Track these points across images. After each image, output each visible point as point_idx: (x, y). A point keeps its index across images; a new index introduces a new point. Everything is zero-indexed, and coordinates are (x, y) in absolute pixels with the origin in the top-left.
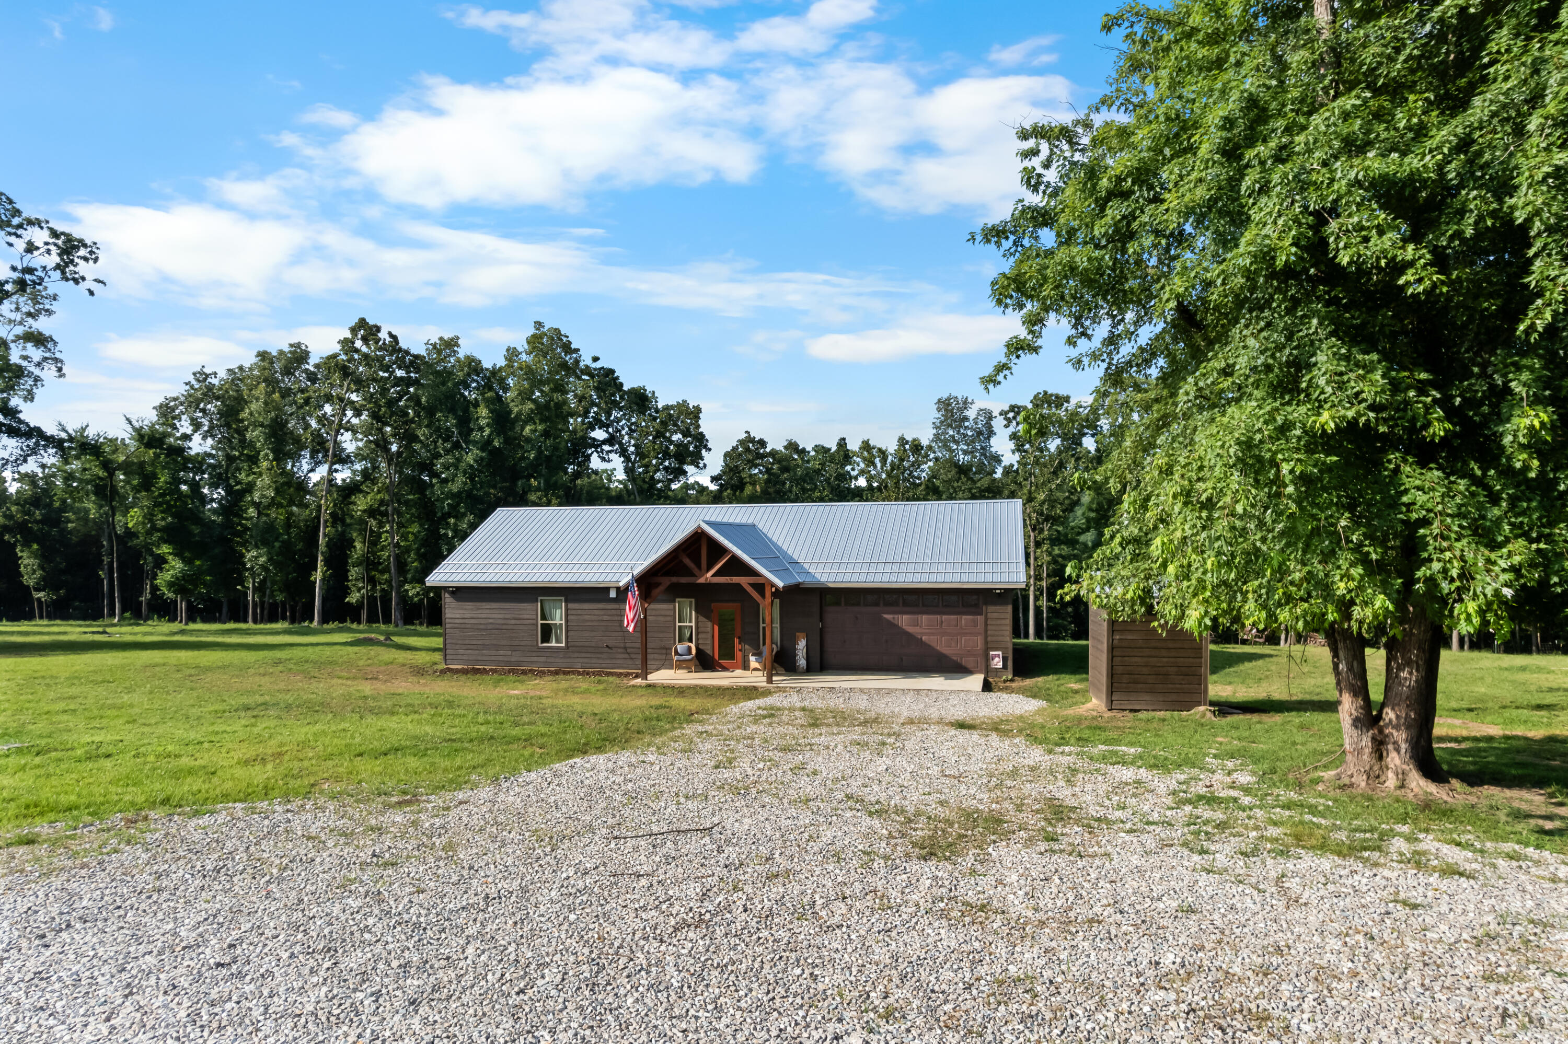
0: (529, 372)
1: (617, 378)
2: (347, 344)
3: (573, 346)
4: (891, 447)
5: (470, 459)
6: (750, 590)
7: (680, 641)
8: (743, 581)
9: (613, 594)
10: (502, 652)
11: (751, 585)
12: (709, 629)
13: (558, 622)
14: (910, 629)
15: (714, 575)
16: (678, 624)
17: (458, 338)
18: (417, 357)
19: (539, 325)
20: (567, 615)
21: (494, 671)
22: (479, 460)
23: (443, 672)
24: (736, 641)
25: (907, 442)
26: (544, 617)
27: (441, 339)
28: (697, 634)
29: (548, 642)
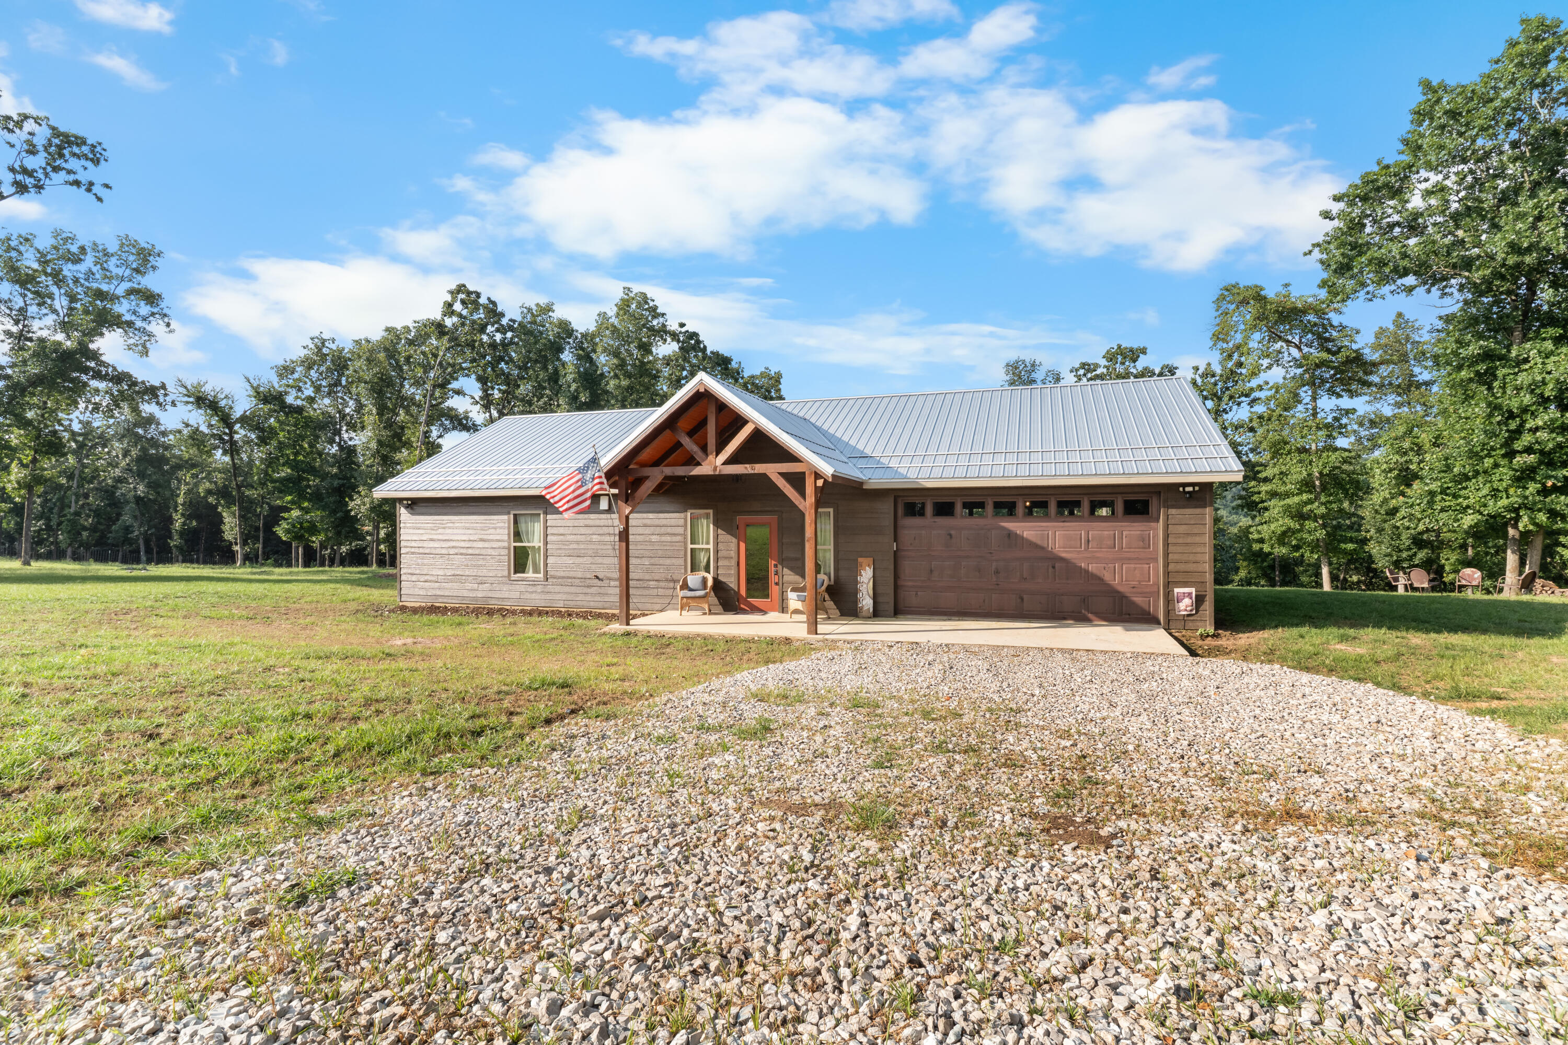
2: (446, 307)
3: (660, 311)
6: (781, 483)
7: (693, 569)
8: (772, 470)
9: (604, 505)
10: (467, 586)
11: (784, 475)
12: (733, 554)
13: (534, 544)
15: (727, 462)
16: (690, 547)
17: (552, 304)
19: (628, 291)
20: (546, 535)
21: (455, 611)
23: (394, 609)
24: (772, 570)
26: (518, 539)
27: (536, 305)
28: (717, 560)
29: (523, 572)
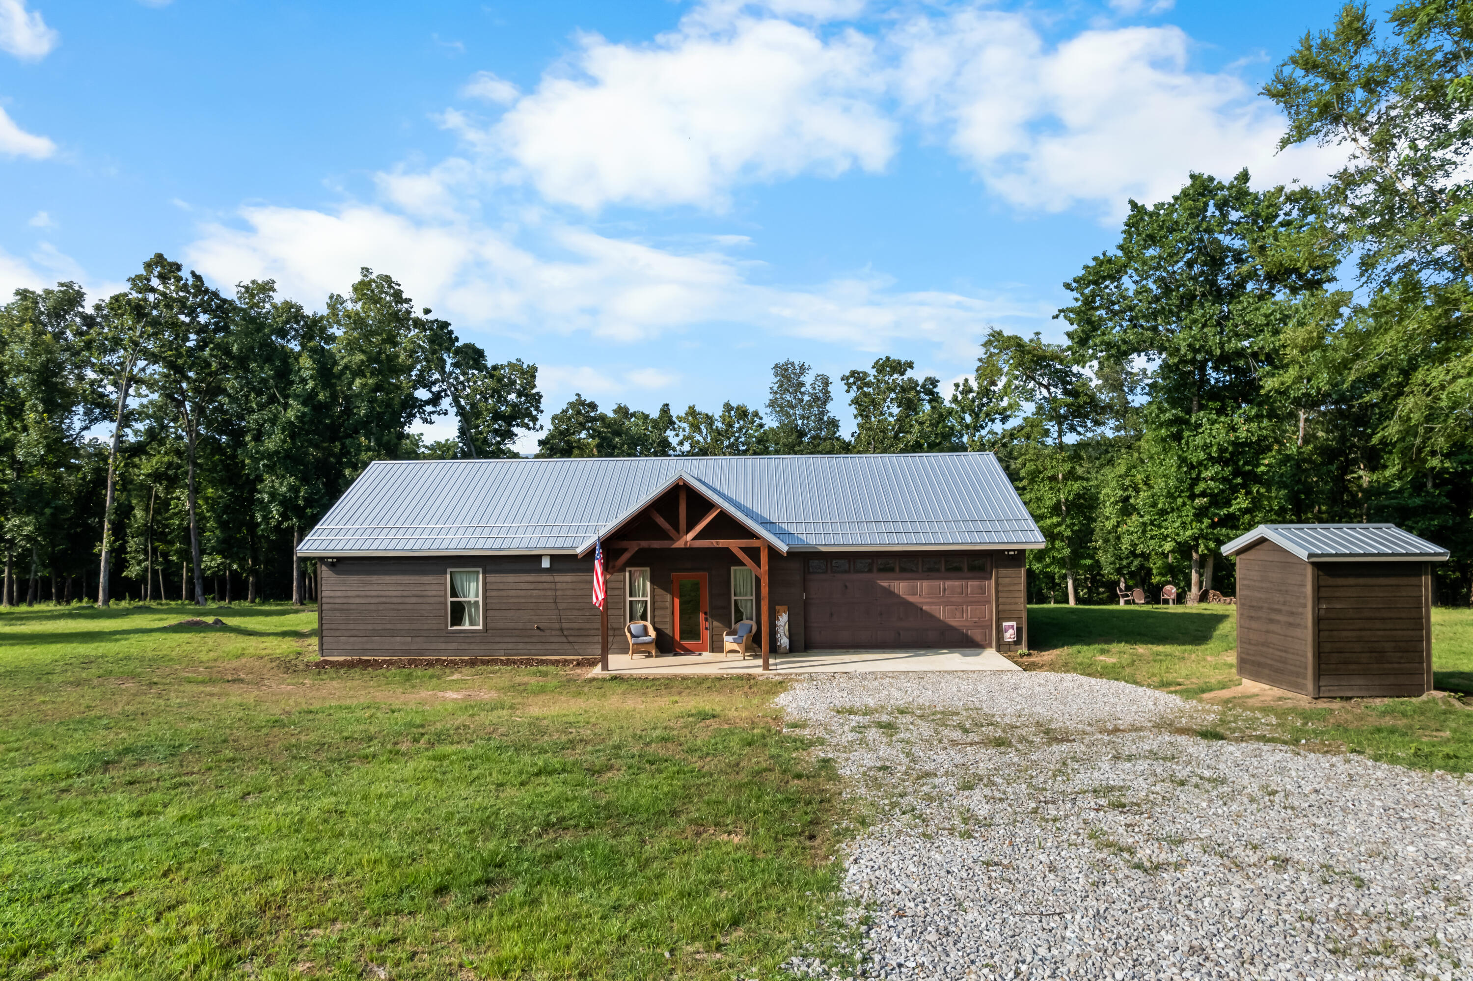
0: (357, 321)
1: (451, 332)
2: (141, 284)
3: (404, 297)
4: (717, 412)
5: (291, 414)
6: (741, 556)
7: (632, 619)
8: (734, 545)
9: (546, 564)
10: (398, 639)
12: (668, 604)
13: (472, 598)
14: (911, 599)
15: (695, 538)
16: (628, 599)
17: (274, 282)
18: (224, 301)
19: (366, 271)
20: (485, 591)
21: (390, 663)
22: (301, 418)
23: (321, 666)
24: (702, 616)
25: (732, 409)
26: (454, 594)
27: (253, 282)
28: (653, 610)
29: (460, 625)
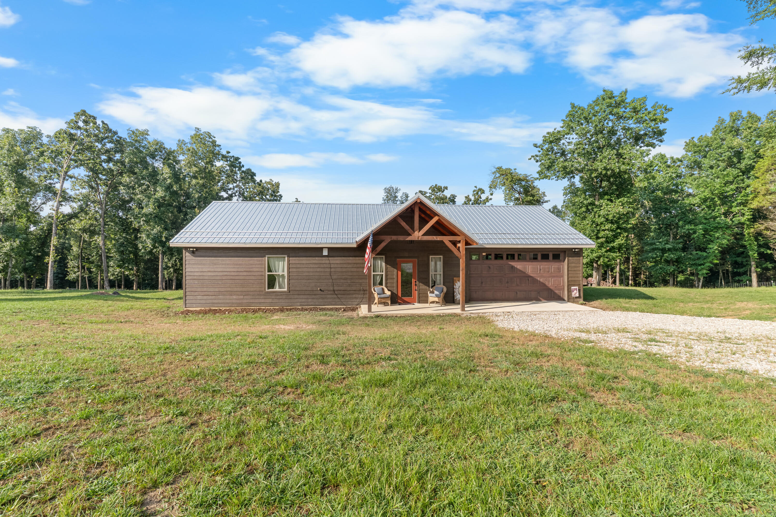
0: (193, 153)
1: (240, 163)
2: (73, 124)
7: (374, 285)
8: (445, 239)
9: (325, 253)
10: (235, 297)
12: (395, 276)
13: (280, 273)
15: (423, 235)
16: (373, 273)
18: (121, 138)
20: (289, 268)
21: (229, 311)
22: (164, 198)
23: (185, 313)
24: (413, 283)
26: (270, 270)
27: (137, 129)
29: (273, 288)
